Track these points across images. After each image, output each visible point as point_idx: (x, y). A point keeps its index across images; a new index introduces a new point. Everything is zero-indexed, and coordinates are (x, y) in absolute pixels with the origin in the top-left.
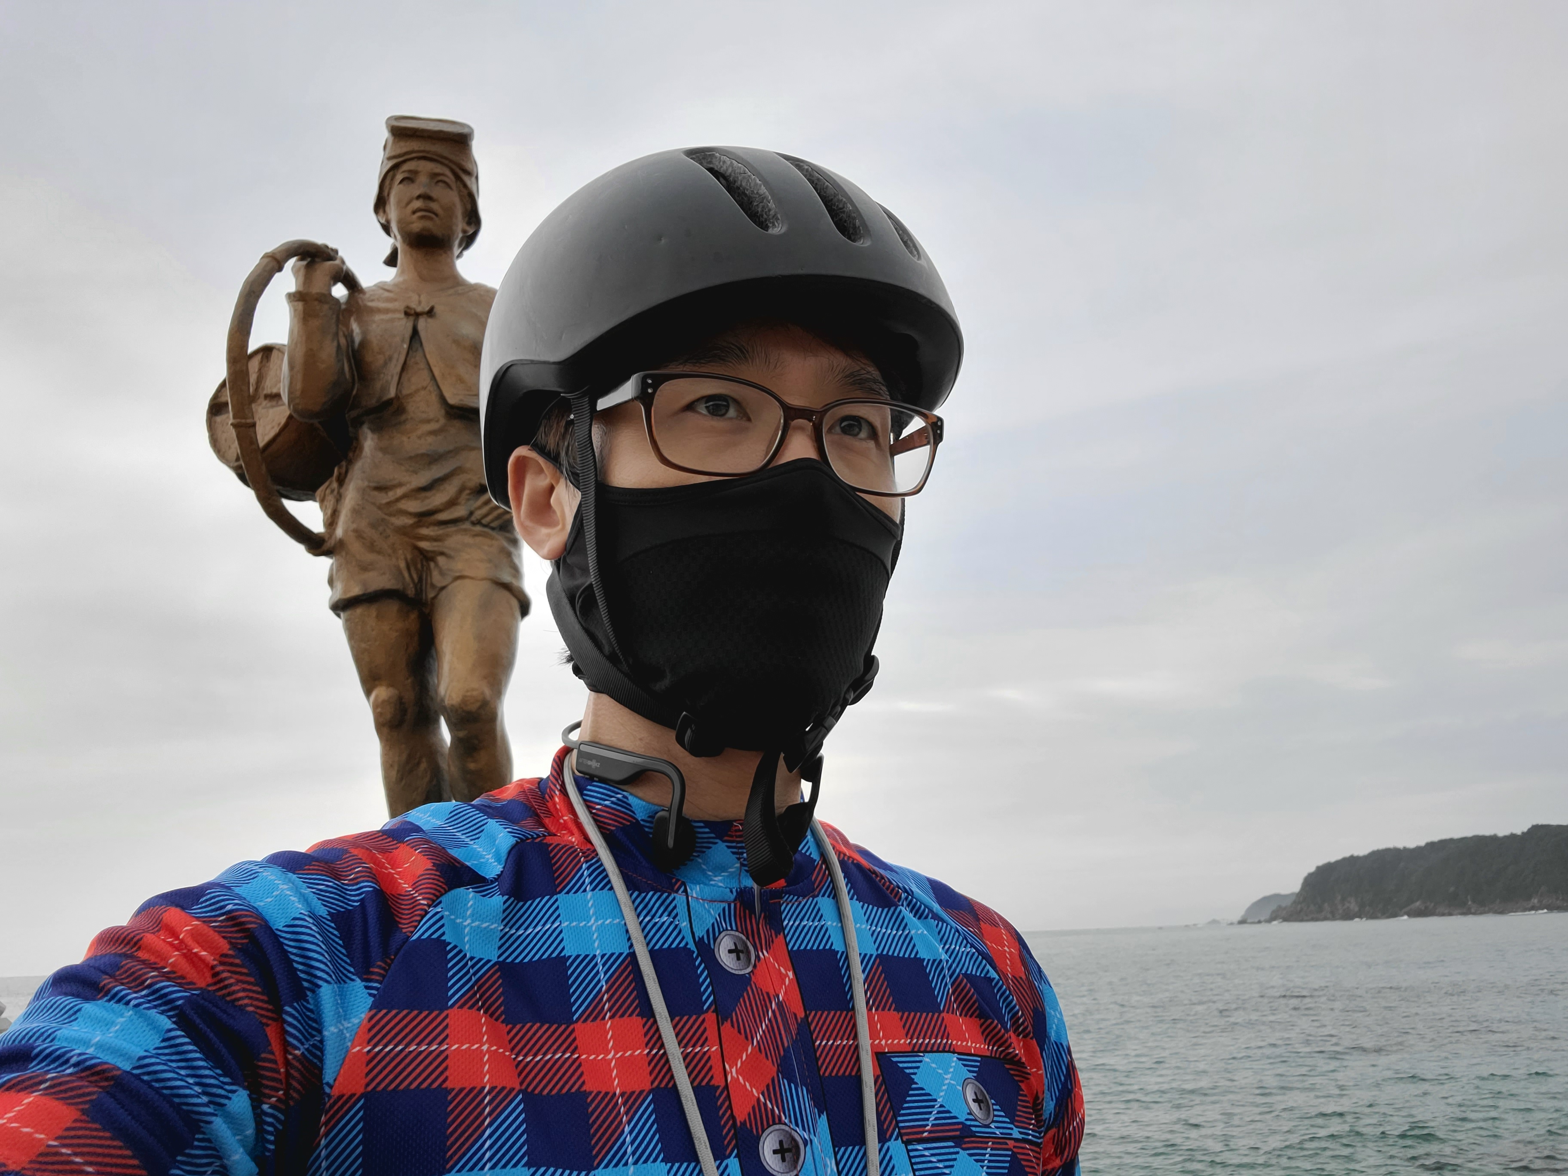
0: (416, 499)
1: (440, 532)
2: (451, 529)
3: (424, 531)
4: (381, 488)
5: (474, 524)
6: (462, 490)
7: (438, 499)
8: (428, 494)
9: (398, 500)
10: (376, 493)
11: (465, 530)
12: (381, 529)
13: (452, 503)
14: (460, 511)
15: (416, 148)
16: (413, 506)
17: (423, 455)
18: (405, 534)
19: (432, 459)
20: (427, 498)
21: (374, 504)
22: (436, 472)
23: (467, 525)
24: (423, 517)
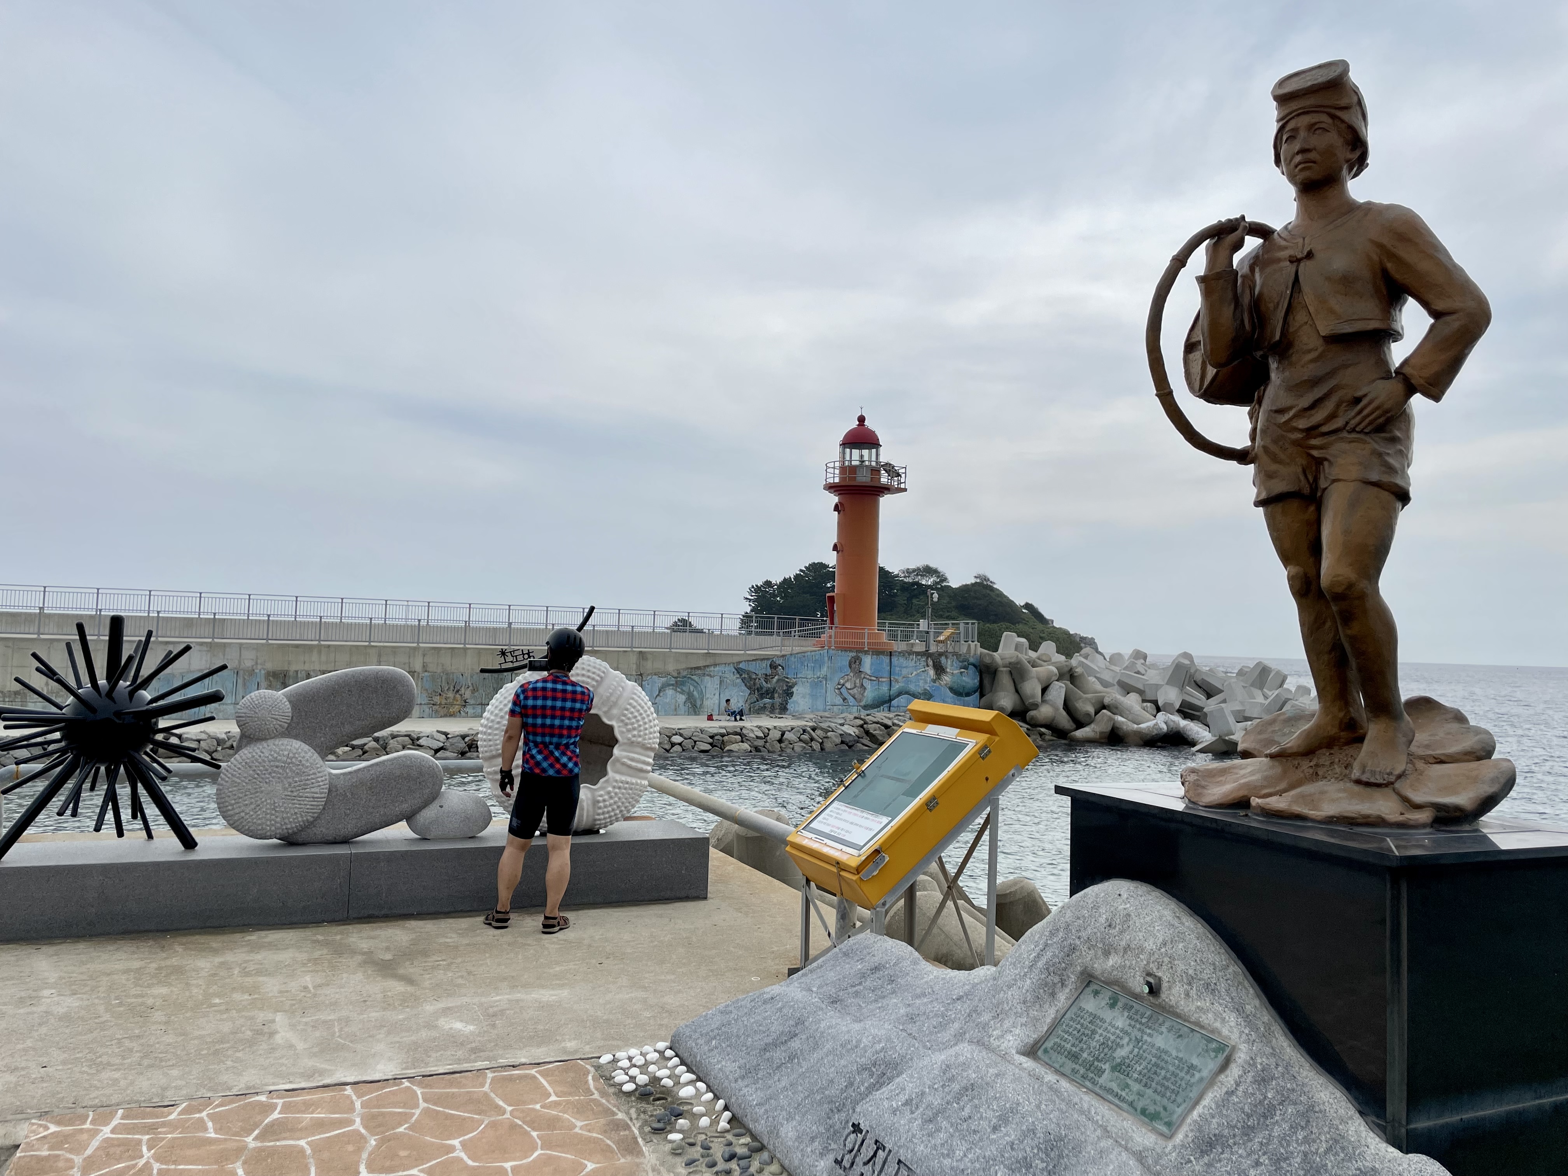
0: (1304, 417)
1: (1325, 441)
2: (1333, 438)
3: (1314, 442)
4: (1280, 411)
5: (1349, 432)
6: (1338, 406)
7: (1319, 416)
8: (1313, 412)
9: (1291, 419)
10: (1276, 415)
11: (1342, 438)
12: (1281, 443)
13: (1332, 416)
14: (1338, 423)
15: (1295, 108)
16: (1302, 424)
17: (1305, 381)
18: (1299, 445)
19: (1314, 382)
20: (1312, 415)
21: (1275, 424)
22: (1318, 392)
23: (1345, 434)
24: (1311, 431)
